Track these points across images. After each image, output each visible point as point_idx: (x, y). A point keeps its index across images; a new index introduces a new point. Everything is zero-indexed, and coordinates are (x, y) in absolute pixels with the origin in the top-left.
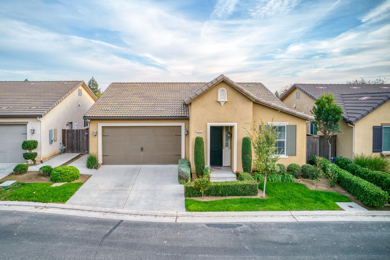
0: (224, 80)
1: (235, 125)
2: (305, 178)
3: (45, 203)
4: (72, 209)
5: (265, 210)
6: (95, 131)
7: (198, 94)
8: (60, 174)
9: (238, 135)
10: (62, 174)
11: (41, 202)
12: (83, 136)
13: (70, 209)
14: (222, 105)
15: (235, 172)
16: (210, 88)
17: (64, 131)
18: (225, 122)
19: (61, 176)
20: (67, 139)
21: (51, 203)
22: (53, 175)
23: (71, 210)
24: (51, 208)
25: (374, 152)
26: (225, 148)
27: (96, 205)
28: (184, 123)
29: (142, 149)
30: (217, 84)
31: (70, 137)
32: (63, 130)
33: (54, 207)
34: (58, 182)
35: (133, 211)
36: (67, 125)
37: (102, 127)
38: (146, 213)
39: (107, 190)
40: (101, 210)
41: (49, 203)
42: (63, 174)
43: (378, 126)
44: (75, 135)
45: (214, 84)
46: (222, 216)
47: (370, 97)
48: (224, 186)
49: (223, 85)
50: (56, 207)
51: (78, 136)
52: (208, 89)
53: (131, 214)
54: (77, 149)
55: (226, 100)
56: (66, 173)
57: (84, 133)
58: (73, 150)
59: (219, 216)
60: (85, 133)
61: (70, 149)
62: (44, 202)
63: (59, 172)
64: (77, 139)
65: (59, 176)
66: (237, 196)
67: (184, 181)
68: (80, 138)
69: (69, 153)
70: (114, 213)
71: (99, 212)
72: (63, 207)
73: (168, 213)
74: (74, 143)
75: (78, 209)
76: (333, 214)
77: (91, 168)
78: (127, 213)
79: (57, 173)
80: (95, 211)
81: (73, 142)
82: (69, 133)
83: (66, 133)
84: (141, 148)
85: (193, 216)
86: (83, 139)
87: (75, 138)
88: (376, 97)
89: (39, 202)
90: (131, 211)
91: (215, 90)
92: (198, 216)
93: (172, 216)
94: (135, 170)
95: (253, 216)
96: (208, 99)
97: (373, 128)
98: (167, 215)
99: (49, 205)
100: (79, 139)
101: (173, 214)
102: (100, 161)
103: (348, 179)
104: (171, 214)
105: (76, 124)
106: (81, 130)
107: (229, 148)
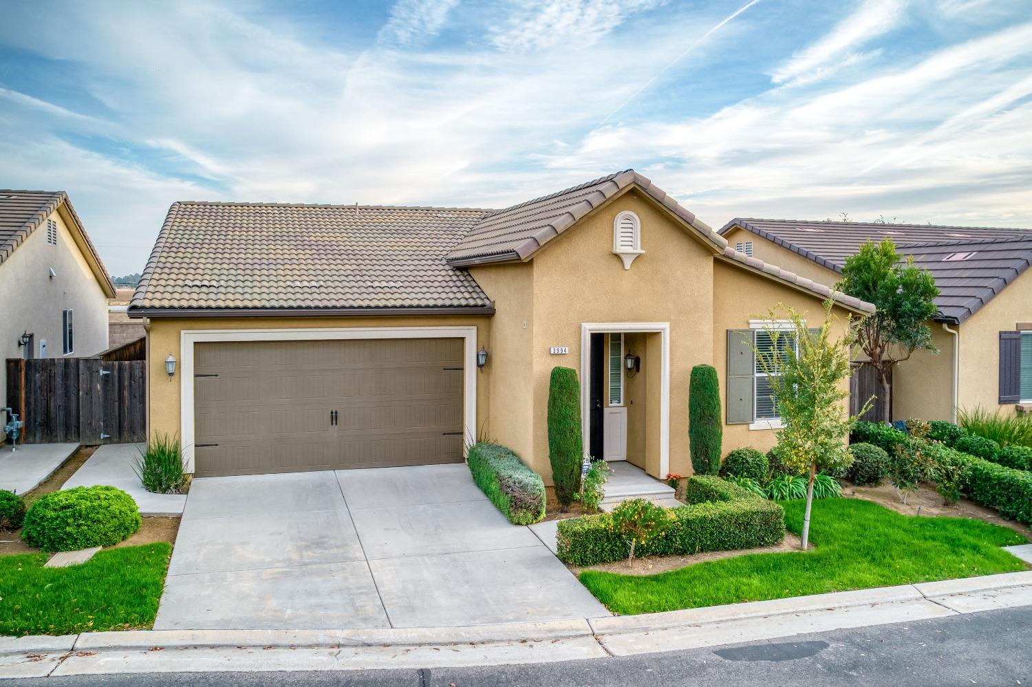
0: (637, 187)
1: (663, 329)
2: (859, 485)
3: (67, 634)
4: (195, 647)
5: (843, 587)
6: (171, 359)
7: (560, 230)
8: (73, 516)
9: (671, 359)
10: (80, 516)
11: (46, 631)
12: (91, 381)
13: (186, 648)
14: (627, 266)
15: (663, 476)
16: (595, 212)
17: (12, 364)
18: (635, 320)
19: (79, 526)
20: (26, 393)
21: (95, 633)
22: (39, 524)
23: (192, 651)
24: (104, 653)
25: (1001, 402)
26: (610, 405)
27: (286, 624)
28: (475, 328)
29: (334, 417)
30: (616, 197)
31: (39, 384)
32: (9, 361)
33: (116, 648)
34: (67, 548)
35: (435, 630)
36: (20, 344)
37: (195, 343)
38: (487, 636)
39: (281, 564)
40: (314, 640)
41: (84, 635)
42: (87, 518)
43: (1011, 332)
44: (59, 380)
45: (607, 197)
46: (734, 620)
47: (974, 253)
48: (688, 520)
49: (632, 202)
50: (123, 644)
51: (72, 382)
52: (592, 214)
53: (436, 645)
54: (67, 428)
55: (639, 251)
56: (98, 513)
57: (94, 369)
58: (52, 433)
59: (724, 619)
60: (98, 372)
61: (39, 428)
62: (58, 633)
63: (69, 512)
64: (67, 394)
65: (68, 524)
66: (727, 549)
67: (530, 515)
68: (79, 391)
69: (34, 442)
70: (369, 645)
71: (310, 646)
72: (155, 645)
73: (561, 627)
74: (55, 406)
75: (218, 643)
76: (1025, 582)
77: (164, 491)
78: (418, 641)
79: (59, 517)
80: (292, 647)
81: (52, 404)
82: (36, 370)
83: (23, 372)
84: (332, 413)
85: (646, 630)
86: (89, 392)
87: (60, 391)
88: (995, 252)
89: (36, 631)
90: (431, 634)
91: (606, 217)
92: (660, 626)
93: (576, 636)
94: (321, 487)
95: (821, 610)
96: (586, 247)
97: (1000, 336)
98: (561, 634)
99: (86, 641)
100: (75, 392)
101: (577, 630)
102: (189, 465)
103: (1006, 477)
104: (572, 630)
105: (43, 341)
106: (81, 361)
107: (622, 404)
